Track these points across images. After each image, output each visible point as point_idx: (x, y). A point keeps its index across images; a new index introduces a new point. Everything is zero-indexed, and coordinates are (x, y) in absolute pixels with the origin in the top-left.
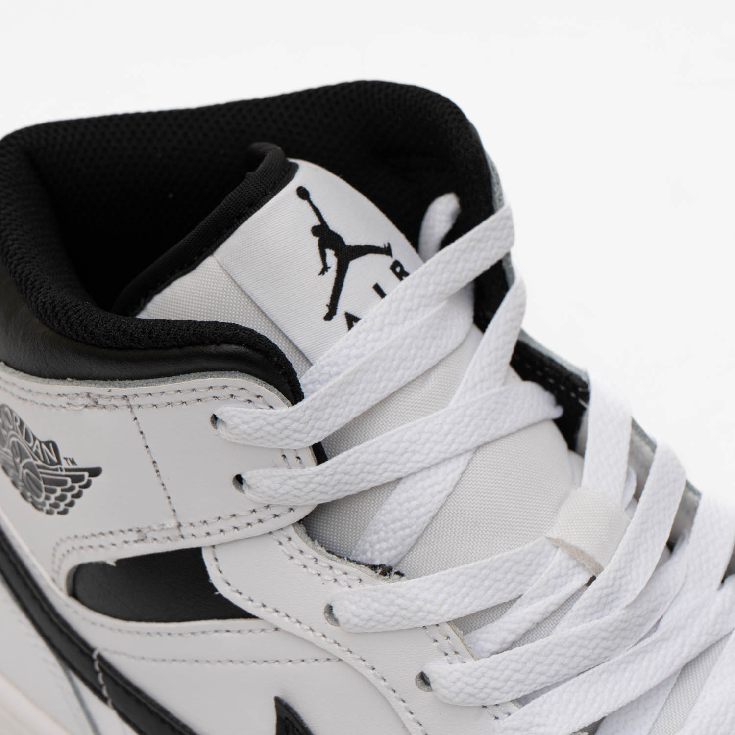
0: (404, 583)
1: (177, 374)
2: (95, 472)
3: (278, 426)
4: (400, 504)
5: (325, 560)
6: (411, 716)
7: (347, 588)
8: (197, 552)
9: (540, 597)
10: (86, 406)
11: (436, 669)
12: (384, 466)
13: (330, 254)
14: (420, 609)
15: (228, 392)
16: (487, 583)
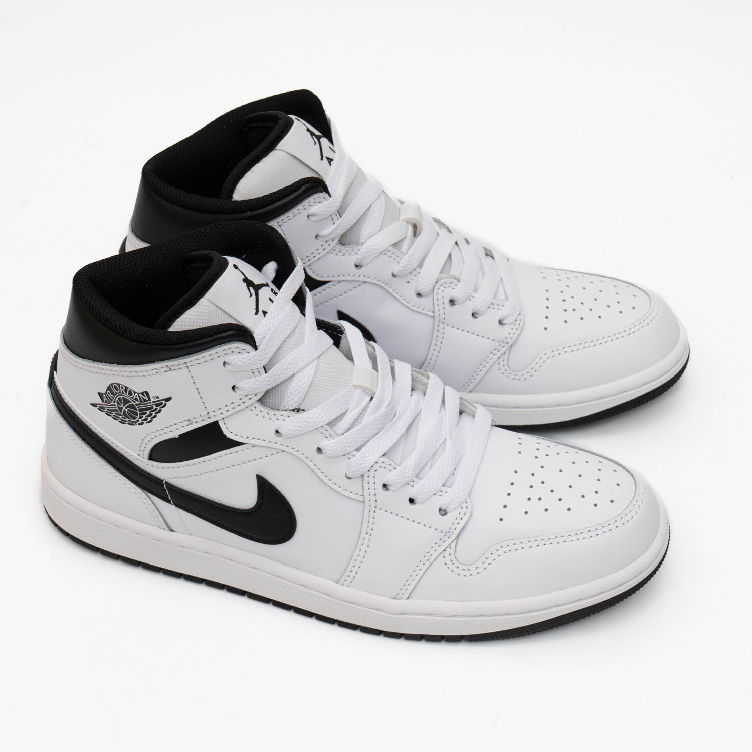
0: (305, 413)
1: (209, 348)
2: (169, 399)
3: (253, 360)
4: (297, 384)
5: (272, 412)
6: (315, 467)
7: (283, 421)
8: (217, 422)
9: (355, 408)
10: (166, 372)
11: (324, 444)
12: (288, 370)
13: (251, 288)
14: (315, 421)
15: (231, 350)
16: (336, 406)
